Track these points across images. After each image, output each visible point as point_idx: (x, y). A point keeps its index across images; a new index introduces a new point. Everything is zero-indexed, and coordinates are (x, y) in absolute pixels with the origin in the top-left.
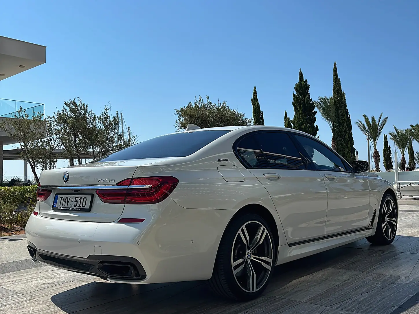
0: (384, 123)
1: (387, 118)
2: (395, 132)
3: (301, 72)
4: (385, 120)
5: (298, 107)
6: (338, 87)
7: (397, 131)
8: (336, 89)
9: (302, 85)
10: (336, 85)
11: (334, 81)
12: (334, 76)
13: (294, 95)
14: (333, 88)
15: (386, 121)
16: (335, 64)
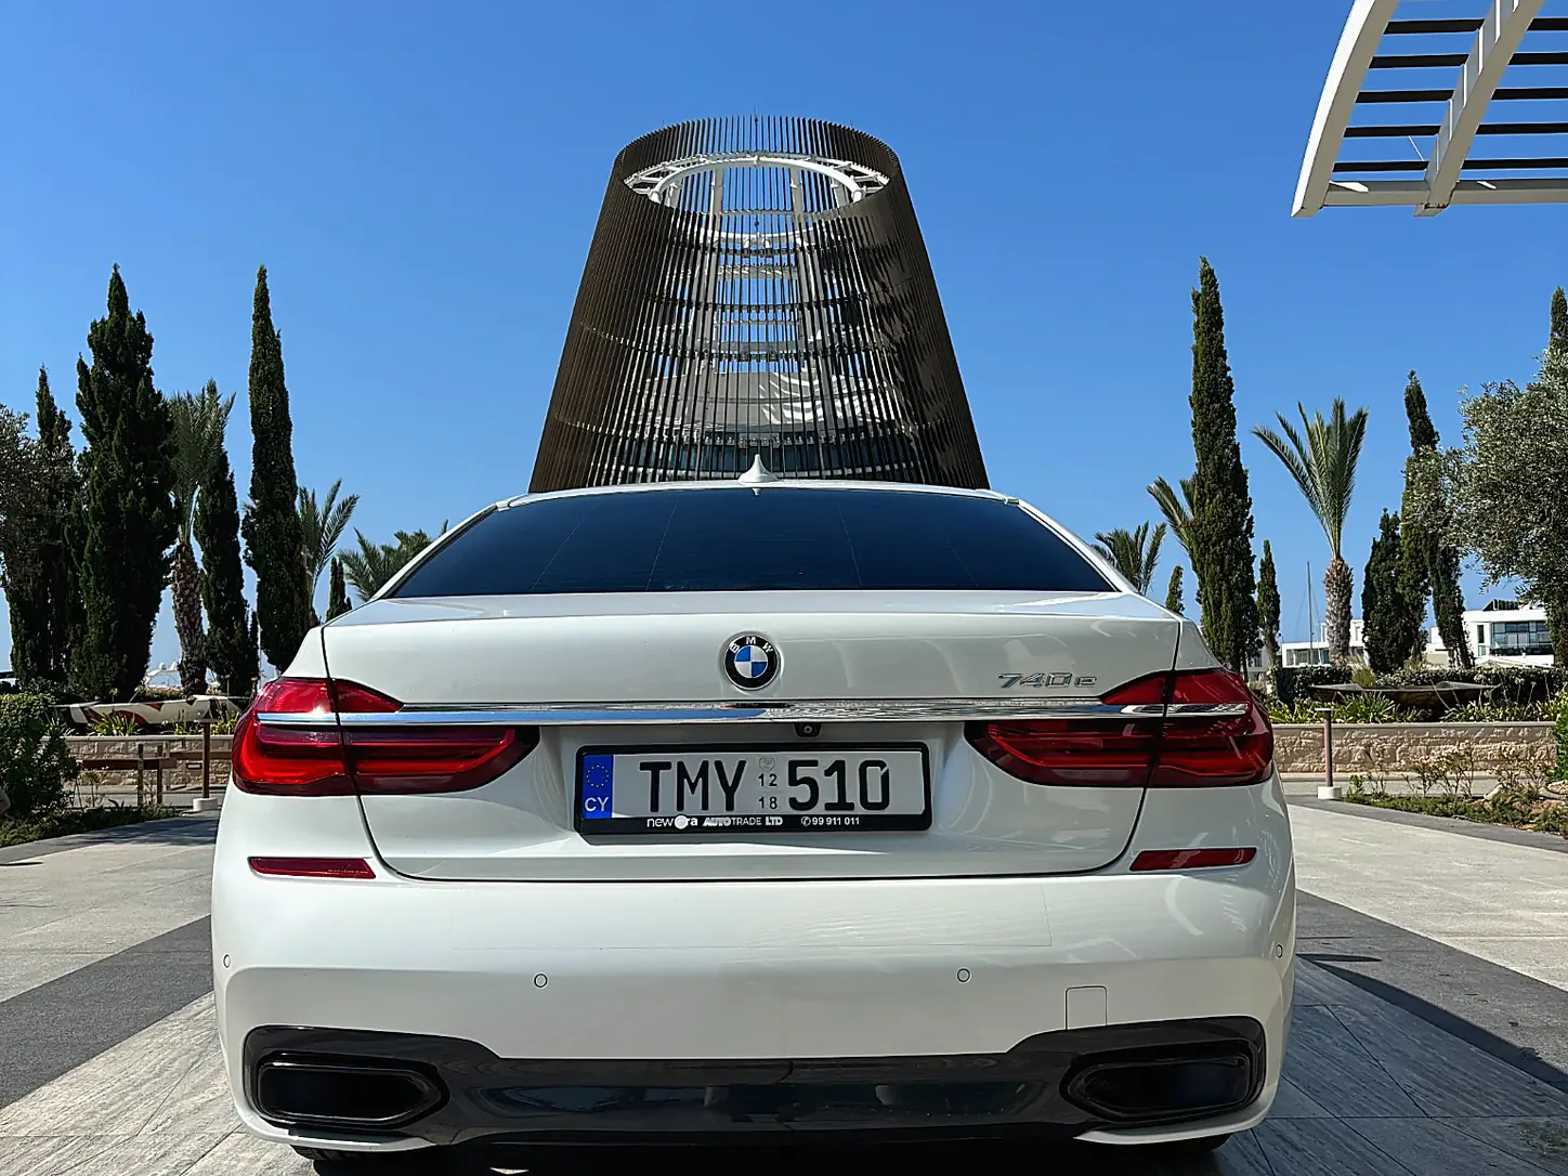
0: (345, 517)
1: (353, 500)
2: (361, 553)
3: (117, 277)
4: (348, 507)
5: (104, 419)
6: (272, 365)
7: (365, 549)
8: (263, 369)
9: (126, 335)
10: (264, 356)
11: (254, 339)
12: (256, 318)
13: (82, 367)
14: (253, 364)
15: (349, 510)
16: (262, 275)
